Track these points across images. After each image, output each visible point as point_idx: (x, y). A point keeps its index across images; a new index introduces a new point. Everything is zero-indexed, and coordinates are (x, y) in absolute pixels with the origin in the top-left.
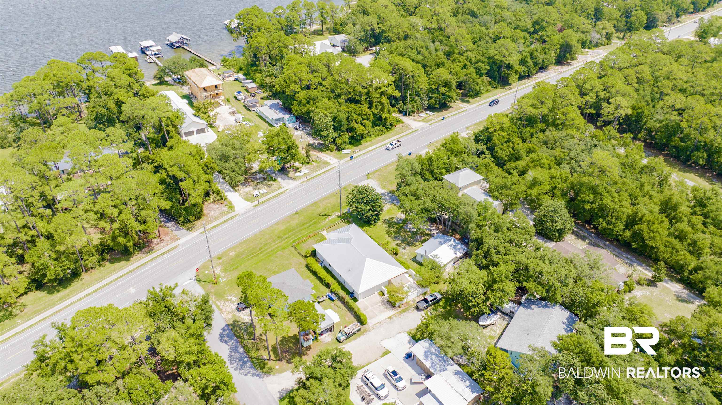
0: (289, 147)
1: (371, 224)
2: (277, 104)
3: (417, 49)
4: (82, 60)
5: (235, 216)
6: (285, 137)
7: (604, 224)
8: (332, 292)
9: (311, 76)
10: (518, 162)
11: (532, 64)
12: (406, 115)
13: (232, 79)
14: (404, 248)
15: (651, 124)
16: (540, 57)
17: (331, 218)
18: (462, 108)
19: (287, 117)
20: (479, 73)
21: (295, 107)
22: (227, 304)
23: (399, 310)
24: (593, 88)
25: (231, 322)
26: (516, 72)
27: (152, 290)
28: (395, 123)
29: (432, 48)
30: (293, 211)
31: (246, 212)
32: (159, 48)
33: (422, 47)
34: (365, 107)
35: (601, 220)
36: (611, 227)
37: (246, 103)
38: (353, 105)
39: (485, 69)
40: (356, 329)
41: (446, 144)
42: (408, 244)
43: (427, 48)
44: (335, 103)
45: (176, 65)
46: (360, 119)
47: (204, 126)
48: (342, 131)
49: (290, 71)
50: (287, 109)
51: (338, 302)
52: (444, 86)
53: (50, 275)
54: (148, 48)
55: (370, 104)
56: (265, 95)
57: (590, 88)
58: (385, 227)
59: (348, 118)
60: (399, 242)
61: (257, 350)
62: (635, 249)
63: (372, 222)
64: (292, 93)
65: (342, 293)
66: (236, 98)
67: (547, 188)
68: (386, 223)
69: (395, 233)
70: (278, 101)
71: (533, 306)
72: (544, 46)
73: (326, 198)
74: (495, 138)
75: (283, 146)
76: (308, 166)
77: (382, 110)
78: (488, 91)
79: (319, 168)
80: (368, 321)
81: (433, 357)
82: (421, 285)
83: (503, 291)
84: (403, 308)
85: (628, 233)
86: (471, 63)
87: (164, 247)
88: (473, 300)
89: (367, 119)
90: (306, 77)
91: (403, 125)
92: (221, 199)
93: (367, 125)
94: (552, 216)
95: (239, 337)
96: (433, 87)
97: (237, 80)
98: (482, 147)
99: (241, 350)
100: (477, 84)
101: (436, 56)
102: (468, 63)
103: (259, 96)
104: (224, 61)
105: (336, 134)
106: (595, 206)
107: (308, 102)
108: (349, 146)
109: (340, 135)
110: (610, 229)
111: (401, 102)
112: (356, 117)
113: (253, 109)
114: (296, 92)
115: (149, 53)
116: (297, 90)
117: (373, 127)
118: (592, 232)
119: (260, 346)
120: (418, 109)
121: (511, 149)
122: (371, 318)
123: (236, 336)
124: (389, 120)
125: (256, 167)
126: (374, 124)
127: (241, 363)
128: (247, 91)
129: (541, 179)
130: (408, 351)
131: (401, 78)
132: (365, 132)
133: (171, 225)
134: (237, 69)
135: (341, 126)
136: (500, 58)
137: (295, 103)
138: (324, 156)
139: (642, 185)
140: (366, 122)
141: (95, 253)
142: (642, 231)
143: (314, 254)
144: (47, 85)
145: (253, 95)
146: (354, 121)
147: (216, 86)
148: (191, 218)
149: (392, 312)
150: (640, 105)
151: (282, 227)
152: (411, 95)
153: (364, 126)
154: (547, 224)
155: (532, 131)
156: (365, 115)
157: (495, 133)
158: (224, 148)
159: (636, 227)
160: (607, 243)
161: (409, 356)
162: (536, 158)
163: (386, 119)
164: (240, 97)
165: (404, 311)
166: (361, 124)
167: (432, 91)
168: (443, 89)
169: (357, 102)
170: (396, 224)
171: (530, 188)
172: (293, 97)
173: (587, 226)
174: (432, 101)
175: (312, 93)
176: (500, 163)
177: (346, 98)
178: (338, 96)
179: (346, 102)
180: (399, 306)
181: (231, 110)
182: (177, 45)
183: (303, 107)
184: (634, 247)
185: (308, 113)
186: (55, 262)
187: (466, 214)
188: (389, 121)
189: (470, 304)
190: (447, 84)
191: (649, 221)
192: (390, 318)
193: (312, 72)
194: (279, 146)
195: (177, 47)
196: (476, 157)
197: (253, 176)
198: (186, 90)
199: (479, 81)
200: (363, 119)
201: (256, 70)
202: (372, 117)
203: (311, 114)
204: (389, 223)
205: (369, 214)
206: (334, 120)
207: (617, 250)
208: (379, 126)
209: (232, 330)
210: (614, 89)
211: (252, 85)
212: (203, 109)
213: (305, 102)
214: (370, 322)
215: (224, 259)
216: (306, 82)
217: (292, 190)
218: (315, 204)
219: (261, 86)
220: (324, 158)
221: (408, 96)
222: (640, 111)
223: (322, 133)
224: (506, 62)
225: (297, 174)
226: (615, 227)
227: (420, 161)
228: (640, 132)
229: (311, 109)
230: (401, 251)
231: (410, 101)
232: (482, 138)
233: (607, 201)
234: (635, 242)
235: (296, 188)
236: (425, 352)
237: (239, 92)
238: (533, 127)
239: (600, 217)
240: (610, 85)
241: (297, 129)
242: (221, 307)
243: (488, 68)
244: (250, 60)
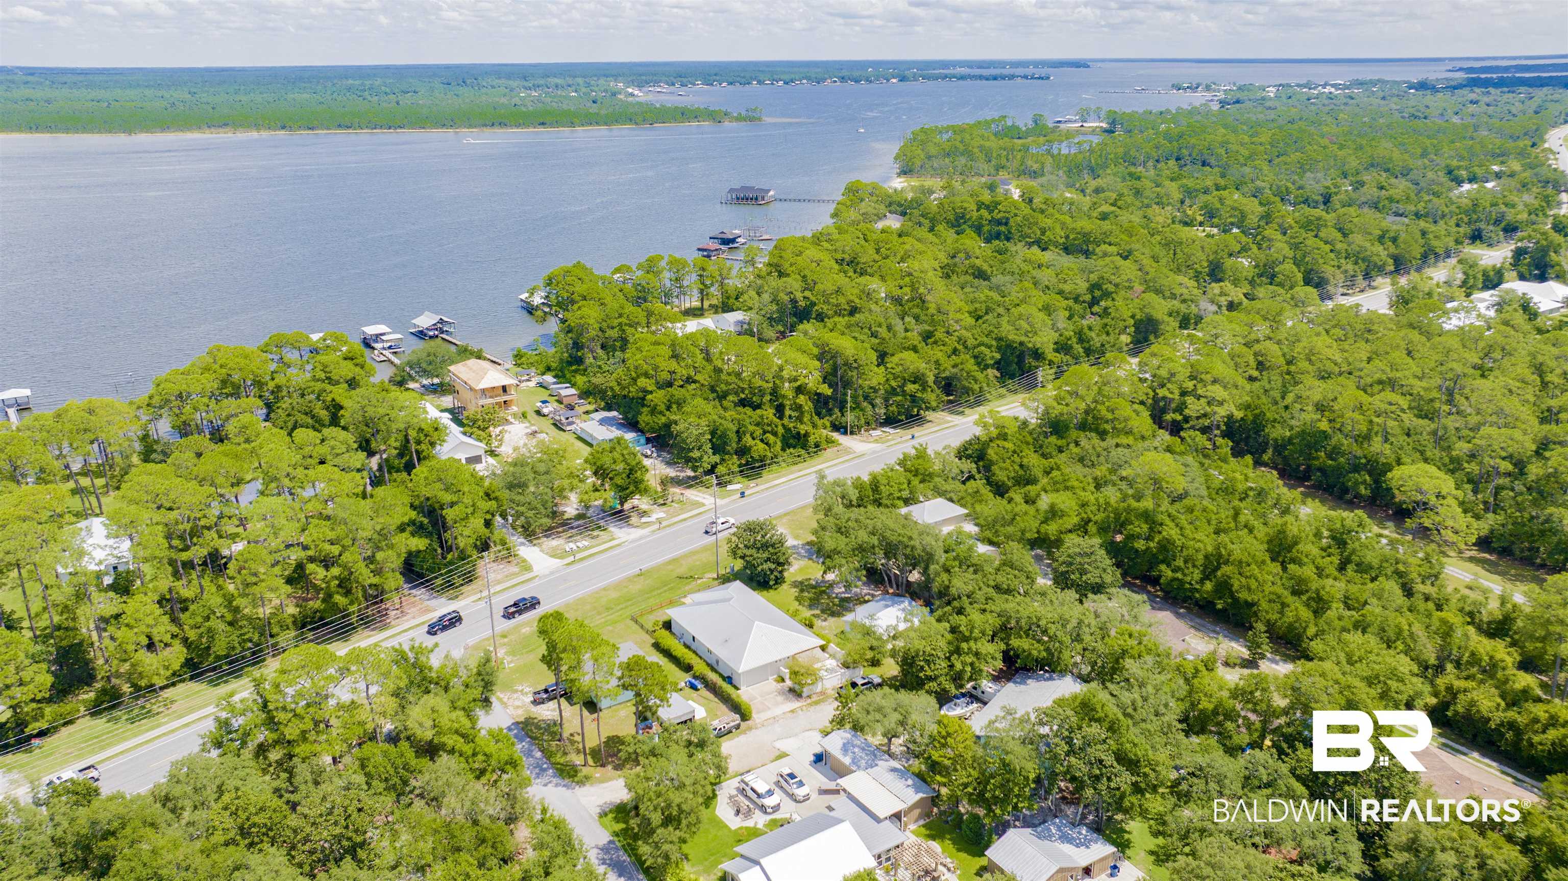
0: (631, 470)
1: (771, 587)
2: (614, 418)
3: (870, 329)
4: (267, 345)
5: (534, 578)
6: (625, 452)
7: (1169, 573)
8: (695, 677)
9: (673, 365)
10: (1029, 487)
11: (1081, 350)
12: (845, 433)
13: (532, 384)
14: (825, 620)
15: (1277, 433)
16: (1096, 339)
17: (699, 581)
18: (949, 422)
19: (630, 436)
20: (982, 364)
21: (644, 418)
22: (515, 696)
23: (809, 701)
24: (1173, 375)
25: (522, 719)
26: (1051, 363)
27: (398, 647)
28: (823, 445)
29: (899, 327)
30: (636, 570)
31: (552, 573)
32: (399, 336)
33: (880, 325)
34: (769, 413)
35: (1163, 567)
36: (1179, 575)
37: (557, 418)
38: (748, 410)
39: (992, 358)
40: (732, 724)
41: (905, 459)
42: (833, 614)
43: (889, 328)
44: (715, 407)
45: (431, 358)
46: (759, 432)
47: (481, 452)
48: (728, 453)
49: (638, 356)
50: (632, 425)
51: (704, 692)
52: (914, 383)
53: (220, 648)
54: (378, 337)
55: (780, 410)
56: (591, 407)
57: (1167, 376)
58: (794, 592)
59: (738, 432)
60: (818, 612)
61: (565, 754)
62: (1224, 610)
63: (771, 583)
64: (641, 395)
65: (712, 677)
66: (538, 413)
67: (1075, 520)
68: (796, 587)
69: (810, 599)
70: (614, 413)
71: (1029, 681)
72: (1105, 321)
73: (693, 553)
74: (991, 452)
75: (620, 467)
76: (664, 508)
77: (800, 419)
78: (1001, 396)
79: (683, 511)
80: (754, 715)
81: (856, 750)
82: (846, 666)
83: (977, 654)
84: (815, 698)
85: (1208, 586)
86: (966, 348)
87: (408, 620)
88: (926, 668)
89: (775, 434)
90: (667, 364)
91: (839, 448)
92: (509, 555)
93: (771, 442)
94: (1080, 563)
95: (535, 738)
96: (894, 384)
97: (541, 385)
98: (969, 466)
99: (538, 754)
100: (976, 381)
101: (905, 338)
102: (960, 347)
103: (580, 410)
104: (518, 356)
105: (717, 458)
106: (1152, 544)
107: (668, 408)
108: (739, 478)
109: (723, 460)
110: (1177, 579)
111: (836, 410)
112: (751, 428)
113: (568, 428)
114: (646, 392)
115: (378, 346)
116: (650, 389)
117: (783, 450)
118: (1158, 596)
119: (569, 748)
120: (868, 424)
121: (1017, 468)
122: (758, 712)
123: (530, 737)
124: (812, 437)
125: (571, 509)
126: (786, 445)
127: (537, 770)
128: (560, 402)
129: (1062, 507)
130: (818, 750)
131: (835, 369)
132: (769, 454)
133: (420, 592)
134: (542, 368)
135: (725, 443)
136: (1018, 339)
137: (645, 409)
138: (693, 494)
139: (1237, 514)
140: (771, 438)
141: (291, 626)
142: (1230, 578)
143: (668, 625)
144: (210, 383)
145: (571, 408)
146: (748, 436)
147: (504, 389)
148: (458, 581)
149: (796, 704)
150: (1257, 402)
151: (614, 595)
152: (854, 397)
153: (767, 444)
154: (1072, 577)
155: (1060, 442)
156: (769, 425)
157: (992, 444)
158: (518, 469)
159: (1219, 573)
160: (1182, 610)
161: (819, 758)
162: (1060, 478)
163: (806, 435)
164: (545, 411)
165: (816, 703)
166: (762, 441)
167: (893, 392)
168: (911, 388)
169: (756, 407)
170: (814, 587)
171: (1045, 521)
172: (642, 401)
173: (1150, 588)
174: (894, 408)
175: (675, 392)
176: (1000, 490)
177: (736, 399)
178: (722, 397)
179: (736, 405)
180: (809, 697)
181: (529, 431)
182: (431, 333)
183: (659, 416)
184: (1219, 606)
185: (667, 426)
186: (229, 628)
187: (924, 550)
188: (812, 440)
189: (921, 675)
190: (917, 378)
191: (1240, 562)
192: (792, 711)
193: (675, 356)
194: (613, 466)
195: (431, 337)
196: (958, 484)
197: (566, 524)
198: (448, 401)
199: (980, 376)
200: (765, 432)
201: (576, 371)
202: (780, 430)
203: (675, 429)
204: (802, 586)
205: (766, 566)
206: (713, 433)
207: (1198, 620)
208: (794, 447)
209: (523, 729)
210: (1208, 376)
211: (567, 391)
212: (480, 423)
213: (662, 407)
214: (757, 717)
215: (512, 637)
216: (665, 376)
217: (633, 541)
218: (674, 561)
219: (585, 394)
220: (693, 497)
221: (849, 398)
222: (1257, 412)
223: (691, 454)
224: (1030, 345)
225: (644, 520)
226: (1185, 575)
227: (858, 485)
228: (1264, 451)
229: (673, 417)
230: (818, 623)
231: (853, 409)
232: (970, 452)
233: (1170, 531)
234: (1220, 598)
235: (641, 538)
236: (844, 744)
237: (544, 402)
238: (1062, 438)
239: (1163, 562)
240: (1201, 369)
241: (647, 457)
242: (505, 700)
243: (998, 356)
244: (566, 355)
